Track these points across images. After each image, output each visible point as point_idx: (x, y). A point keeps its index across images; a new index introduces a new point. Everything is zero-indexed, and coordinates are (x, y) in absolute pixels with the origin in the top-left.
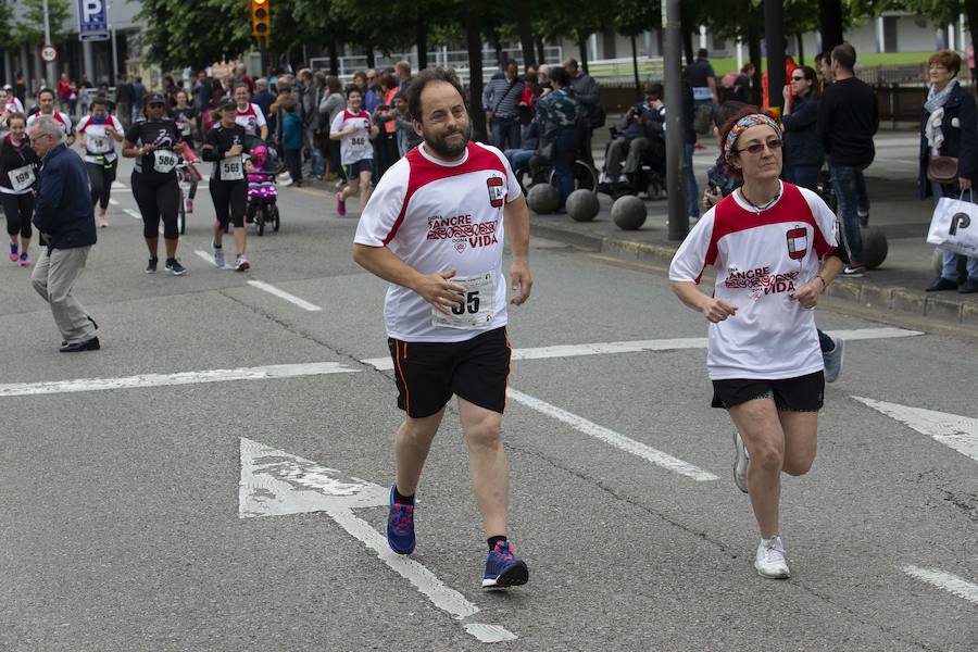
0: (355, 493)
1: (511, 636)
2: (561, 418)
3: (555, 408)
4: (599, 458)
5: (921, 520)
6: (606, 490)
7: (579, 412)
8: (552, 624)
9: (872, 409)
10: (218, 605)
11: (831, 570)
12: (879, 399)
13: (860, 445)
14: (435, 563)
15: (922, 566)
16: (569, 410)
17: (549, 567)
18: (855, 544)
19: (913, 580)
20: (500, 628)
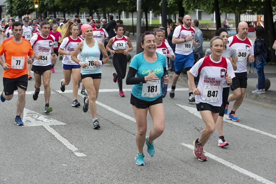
0: (51, 122)
1: (85, 155)
2: (104, 106)
3: (102, 104)
4: (112, 116)
5: (188, 133)
6: (112, 123)
7: (108, 105)
8: (95, 153)
9: (180, 107)
10: (15, 146)
11: (164, 143)
12: (182, 105)
13: (176, 115)
14: (68, 138)
15: (186, 143)
16: (106, 104)
17: (96, 140)
18: (171, 138)
19: (183, 146)
20: (82, 153)
